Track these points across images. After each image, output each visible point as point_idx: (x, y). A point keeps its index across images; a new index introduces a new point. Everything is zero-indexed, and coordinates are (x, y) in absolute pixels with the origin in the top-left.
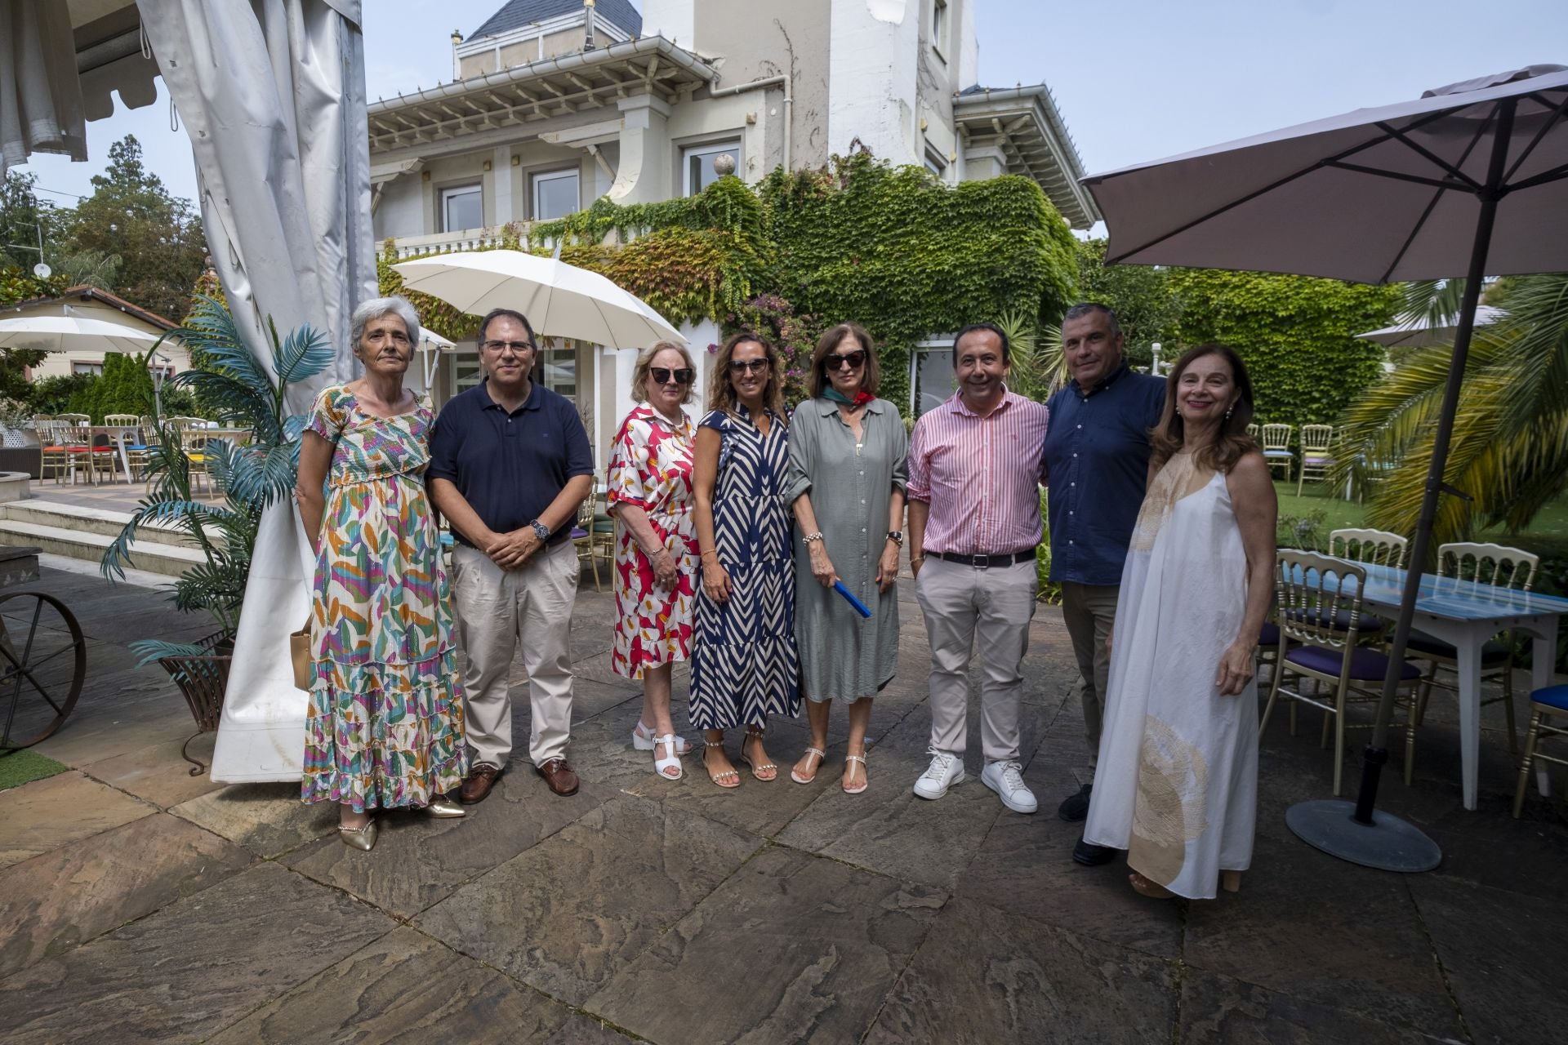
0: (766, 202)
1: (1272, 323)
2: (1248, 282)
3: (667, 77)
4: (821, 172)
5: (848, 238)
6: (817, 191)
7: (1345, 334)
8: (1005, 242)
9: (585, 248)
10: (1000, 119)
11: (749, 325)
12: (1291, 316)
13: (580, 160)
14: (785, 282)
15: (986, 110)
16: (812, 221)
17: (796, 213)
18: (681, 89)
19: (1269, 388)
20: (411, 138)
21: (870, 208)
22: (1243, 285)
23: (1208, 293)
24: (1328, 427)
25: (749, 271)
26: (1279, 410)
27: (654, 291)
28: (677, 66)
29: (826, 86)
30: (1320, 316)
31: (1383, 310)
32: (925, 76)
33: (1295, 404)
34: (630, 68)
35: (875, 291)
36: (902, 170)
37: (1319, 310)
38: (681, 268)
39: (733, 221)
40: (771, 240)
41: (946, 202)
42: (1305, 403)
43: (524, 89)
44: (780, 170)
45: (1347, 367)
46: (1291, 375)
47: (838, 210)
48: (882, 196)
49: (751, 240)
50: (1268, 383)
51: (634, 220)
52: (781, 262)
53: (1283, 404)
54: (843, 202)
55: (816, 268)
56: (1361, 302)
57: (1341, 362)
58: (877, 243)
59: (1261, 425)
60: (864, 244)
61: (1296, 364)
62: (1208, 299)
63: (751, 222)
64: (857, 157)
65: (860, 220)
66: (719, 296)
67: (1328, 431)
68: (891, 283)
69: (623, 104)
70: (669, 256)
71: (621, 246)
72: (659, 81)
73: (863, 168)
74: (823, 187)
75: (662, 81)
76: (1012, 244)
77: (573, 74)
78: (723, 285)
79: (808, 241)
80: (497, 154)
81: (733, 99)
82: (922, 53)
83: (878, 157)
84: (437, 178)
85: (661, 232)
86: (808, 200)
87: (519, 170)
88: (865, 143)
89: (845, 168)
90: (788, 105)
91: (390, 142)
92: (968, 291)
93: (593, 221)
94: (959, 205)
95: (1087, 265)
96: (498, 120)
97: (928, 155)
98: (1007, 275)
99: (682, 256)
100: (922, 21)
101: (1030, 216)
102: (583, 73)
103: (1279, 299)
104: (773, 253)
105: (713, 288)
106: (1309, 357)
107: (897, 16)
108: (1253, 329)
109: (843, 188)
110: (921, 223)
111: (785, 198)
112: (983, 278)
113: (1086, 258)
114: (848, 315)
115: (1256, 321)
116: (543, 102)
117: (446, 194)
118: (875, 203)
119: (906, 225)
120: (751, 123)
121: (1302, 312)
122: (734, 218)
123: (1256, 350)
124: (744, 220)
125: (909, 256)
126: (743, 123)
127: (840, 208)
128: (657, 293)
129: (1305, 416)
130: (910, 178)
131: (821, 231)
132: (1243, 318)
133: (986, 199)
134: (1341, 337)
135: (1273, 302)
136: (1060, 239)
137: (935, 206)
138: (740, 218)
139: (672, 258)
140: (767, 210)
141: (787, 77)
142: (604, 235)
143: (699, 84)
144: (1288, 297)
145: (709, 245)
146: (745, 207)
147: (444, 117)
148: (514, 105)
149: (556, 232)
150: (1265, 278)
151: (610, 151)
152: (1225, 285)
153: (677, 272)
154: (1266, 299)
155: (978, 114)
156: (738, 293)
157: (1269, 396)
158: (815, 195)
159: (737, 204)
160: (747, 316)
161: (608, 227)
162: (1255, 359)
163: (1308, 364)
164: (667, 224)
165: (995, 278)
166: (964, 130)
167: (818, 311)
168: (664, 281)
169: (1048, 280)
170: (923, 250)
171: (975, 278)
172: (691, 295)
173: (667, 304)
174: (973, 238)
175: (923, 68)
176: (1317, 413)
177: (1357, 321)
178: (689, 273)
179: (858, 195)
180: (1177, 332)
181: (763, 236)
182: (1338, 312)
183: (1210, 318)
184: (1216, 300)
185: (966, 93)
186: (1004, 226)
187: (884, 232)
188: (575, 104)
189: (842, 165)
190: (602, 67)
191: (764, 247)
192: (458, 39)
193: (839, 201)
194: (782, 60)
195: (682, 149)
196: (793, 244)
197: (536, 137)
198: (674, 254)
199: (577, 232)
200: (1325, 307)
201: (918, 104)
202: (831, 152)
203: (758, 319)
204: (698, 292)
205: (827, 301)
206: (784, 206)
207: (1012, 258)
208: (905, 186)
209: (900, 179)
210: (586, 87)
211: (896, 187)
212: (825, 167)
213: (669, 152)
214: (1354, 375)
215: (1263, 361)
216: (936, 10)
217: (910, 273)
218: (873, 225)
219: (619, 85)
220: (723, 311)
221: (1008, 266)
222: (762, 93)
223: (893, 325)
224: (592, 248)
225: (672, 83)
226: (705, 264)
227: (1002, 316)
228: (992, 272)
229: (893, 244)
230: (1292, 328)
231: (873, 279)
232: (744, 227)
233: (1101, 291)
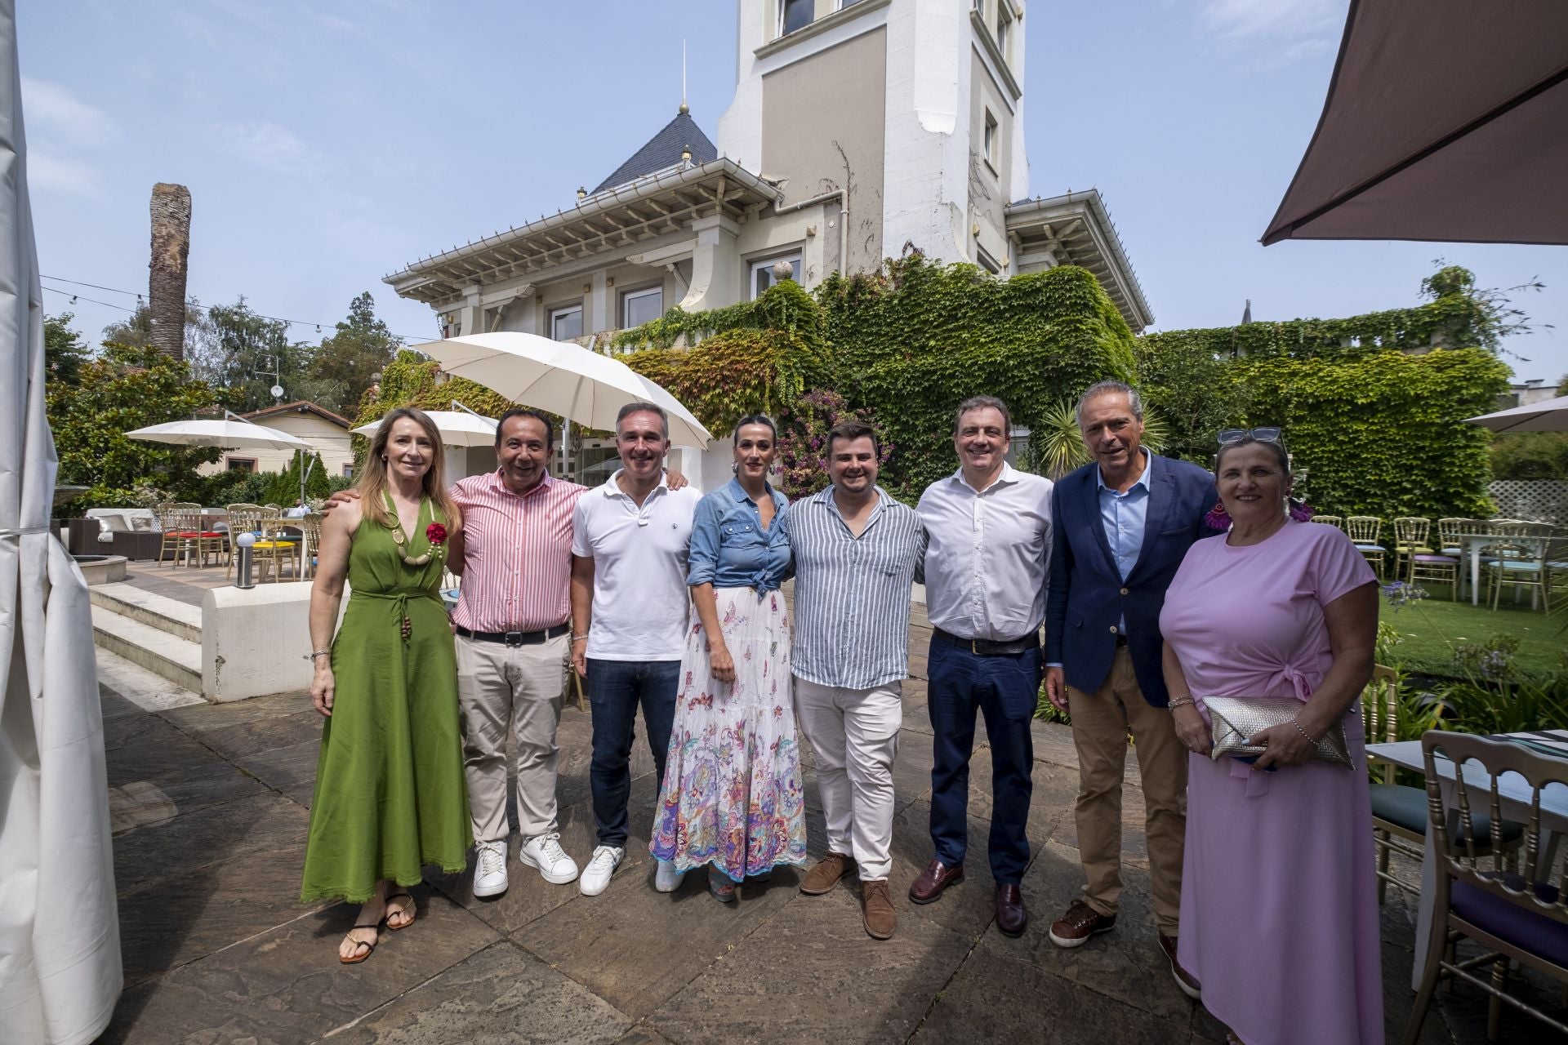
0: (823, 304)
1: (1350, 411)
2: (1320, 370)
3: (734, 198)
4: (875, 275)
5: (901, 335)
6: (872, 293)
7: (1438, 421)
8: (1059, 331)
9: (657, 353)
10: (1051, 225)
11: (801, 419)
12: (1372, 404)
13: (663, 278)
14: (839, 378)
15: (1037, 217)
16: (866, 321)
17: (852, 314)
18: (749, 210)
19: (1350, 478)
20: (524, 267)
21: (922, 306)
22: (1315, 373)
23: (1277, 382)
24: (1424, 519)
25: (803, 367)
26: (1364, 501)
27: (714, 388)
28: (743, 187)
29: (880, 195)
30: (1406, 404)
31: (1482, 395)
32: (976, 185)
33: (1383, 495)
34: (701, 190)
35: (926, 384)
36: (953, 268)
37: (1405, 397)
38: (739, 366)
39: (788, 322)
40: (827, 340)
41: (998, 296)
42: (1393, 494)
43: (613, 217)
44: (836, 276)
45: (1443, 456)
46: (1377, 464)
47: (891, 309)
48: (934, 294)
49: (807, 339)
50: (1349, 473)
51: (700, 325)
52: (837, 360)
53: (1368, 495)
54: (896, 302)
55: (870, 365)
56: (1455, 387)
57: (1435, 450)
58: (928, 339)
59: (1344, 517)
60: (916, 340)
61: (1382, 453)
62: (1277, 388)
63: (807, 322)
64: (910, 259)
65: (912, 317)
66: (774, 392)
67: (1425, 523)
68: (943, 376)
69: (697, 225)
70: (729, 355)
71: (689, 348)
72: (728, 202)
73: (915, 268)
74: (877, 288)
75: (730, 202)
76: (1067, 332)
77: (652, 200)
78: (777, 380)
79: (863, 341)
80: (595, 278)
81: (796, 215)
82: (973, 165)
83: (930, 257)
84: (549, 300)
85: (723, 335)
86: (861, 302)
87: (612, 290)
88: (916, 246)
89: (898, 270)
90: (845, 216)
91: (508, 271)
92: (1021, 381)
93: (665, 328)
94: (1011, 298)
95: (1144, 359)
96: (594, 247)
97: (980, 259)
98: (1063, 364)
99: (741, 356)
100: (973, 135)
101: (1086, 305)
102: (661, 198)
103: (1357, 386)
104: (828, 352)
105: (767, 385)
106: (1394, 445)
107: (949, 129)
108: (1330, 418)
109: (896, 288)
110: (972, 317)
111: (841, 300)
112: (1037, 367)
113: (1142, 352)
114: (901, 408)
115: (1332, 410)
116: (629, 228)
117: (555, 314)
118: (927, 301)
119: (957, 320)
120: (811, 235)
121: (1384, 399)
122: (790, 318)
123: (1333, 440)
124: (799, 320)
125: (961, 349)
126: (804, 236)
127: (893, 307)
128: (717, 391)
129: (1395, 508)
130: (962, 275)
131: (874, 329)
132: (1316, 407)
133: (1039, 290)
134: (1433, 424)
135: (1351, 389)
136: (1116, 331)
137: (987, 300)
138: (795, 318)
139: (732, 358)
140: (825, 312)
141: (845, 191)
142: (674, 340)
143: (765, 204)
144: (1367, 384)
145: (766, 344)
146: (800, 308)
147: (550, 247)
148: (606, 233)
149: (634, 339)
150: (1339, 365)
151: (684, 267)
152: (1294, 374)
153: (736, 370)
154: (1342, 387)
155: (1029, 222)
156: (792, 388)
157: (1352, 485)
158: (869, 297)
159: (793, 305)
160: (801, 410)
161: (678, 332)
162: (1332, 448)
163: (1395, 453)
164: (730, 327)
165: (1050, 367)
166: (1016, 238)
167: (872, 405)
168: (724, 378)
169: (1107, 368)
170: (975, 343)
171: (1029, 368)
172: (748, 391)
173: (726, 400)
174: (1025, 329)
175: (974, 178)
176: (1408, 504)
177: (1451, 406)
178: (747, 371)
179: (910, 294)
180: (1243, 422)
181: (819, 335)
182: (1427, 398)
183: (1279, 407)
184: (1285, 389)
185: (1018, 203)
186: (1058, 316)
187: (935, 327)
188: (657, 229)
189: (895, 268)
190: (676, 192)
191: (821, 346)
192: (583, 195)
193: (892, 300)
194: (840, 177)
195: (750, 263)
196: (848, 343)
197: (624, 260)
198: (733, 353)
199: (651, 339)
200: (1412, 393)
201: (969, 211)
202: (884, 257)
203: (811, 413)
204: (755, 388)
205: (881, 396)
206: (840, 308)
207: (1067, 347)
208: (956, 283)
209: (952, 277)
210: (665, 212)
211: (945, 285)
212: (879, 271)
213: (738, 267)
214: (1452, 464)
215: (1342, 450)
216: (987, 129)
217: (962, 366)
218: (925, 322)
219: (693, 208)
220: (777, 406)
221: (1063, 355)
222: (822, 208)
223: (945, 417)
224: (664, 351)
225: (741, 205)
226: (761, 362)
227: (1059, 405)
228: (1046, 361)
229: (945, 339)
230: (1373, 416)
231: (925, 373)
232: (799, 327)
233: (1158, 384)
